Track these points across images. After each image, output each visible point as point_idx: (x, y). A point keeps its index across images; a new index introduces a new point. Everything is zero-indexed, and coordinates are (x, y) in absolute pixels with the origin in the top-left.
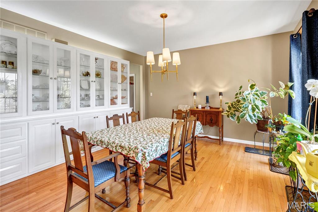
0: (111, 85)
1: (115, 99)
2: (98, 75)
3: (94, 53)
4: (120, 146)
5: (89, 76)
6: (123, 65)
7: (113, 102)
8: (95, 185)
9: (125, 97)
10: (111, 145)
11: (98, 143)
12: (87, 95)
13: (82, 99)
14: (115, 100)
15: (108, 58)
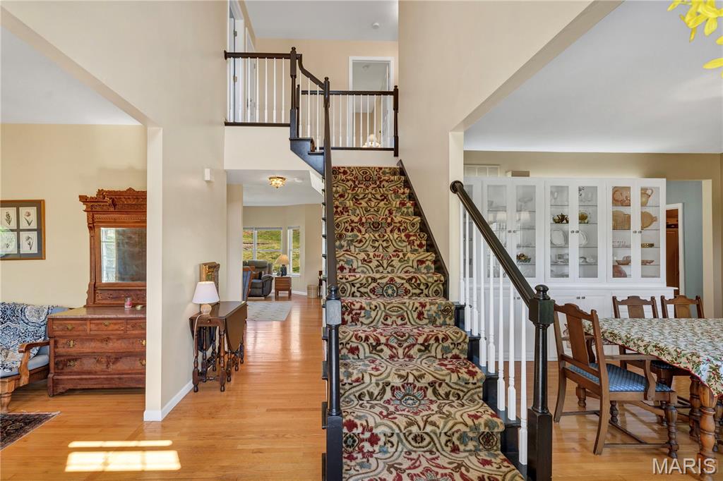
0: (614, 237)
1: (623, 264)
2: (583, 218)
3: (574, 180)
4: (655, 346)
5: (565, 221)
6: (645, 192)
7: (618, 271)
8: (610, 389)
9: (653, 261)
10: (634, 343)
11: (605, 335)
12: (560, 257)
13: (554, 264)
14: (624, 268)
15: (604, 182)
